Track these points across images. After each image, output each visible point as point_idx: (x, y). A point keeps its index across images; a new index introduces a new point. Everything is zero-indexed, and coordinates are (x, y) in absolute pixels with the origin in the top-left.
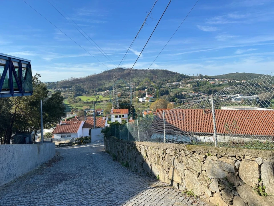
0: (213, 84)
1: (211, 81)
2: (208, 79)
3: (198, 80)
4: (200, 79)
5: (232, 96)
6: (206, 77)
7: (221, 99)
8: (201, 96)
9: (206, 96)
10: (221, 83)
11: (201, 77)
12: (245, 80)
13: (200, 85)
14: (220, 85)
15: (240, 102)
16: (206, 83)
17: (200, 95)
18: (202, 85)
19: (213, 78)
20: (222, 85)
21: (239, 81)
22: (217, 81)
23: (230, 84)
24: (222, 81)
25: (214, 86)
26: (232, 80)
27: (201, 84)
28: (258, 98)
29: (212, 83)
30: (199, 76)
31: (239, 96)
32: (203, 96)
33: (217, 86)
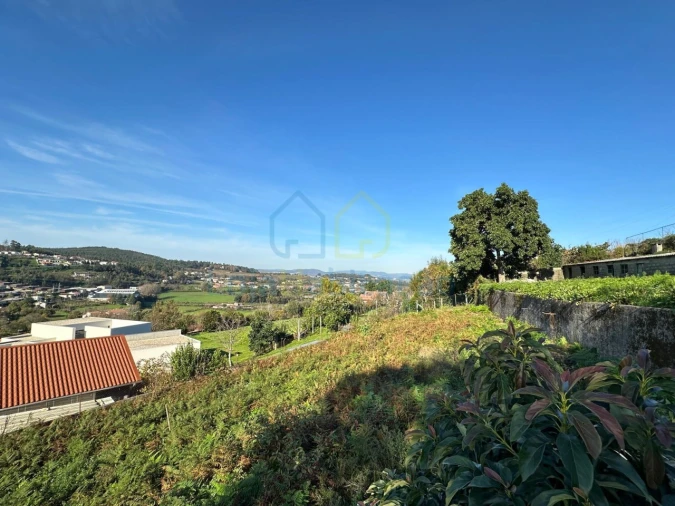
0: (48, 265)
1: (42, 258)
2: (35, 254)
3: (6, 253)
4: (13, 253)
5: (89, 290)
6: (30, 249)
7: (65, 296)
8: (12, 289)
9: (25, 290)
10: (67, 263)
11: (17, 247)
12: (117, 260)
13: (12, 266)
14: (64, 268)
15: (105, 299)
16: (28, 262)
17: (8, 287)
18: (18, 266)
19: (49, 253)
20: (69, 267)
21: (105, 263)
22: (57, 260)
23: (86, 267)
24: (69, 260)
25: (49, 270)
26: (92, 259)
27: (12, 263)
28: (137, 292)
29: (43, 262)
30: (9, 244)
31: (104, 290)
32: (17, 290)
33: (57, 269)
